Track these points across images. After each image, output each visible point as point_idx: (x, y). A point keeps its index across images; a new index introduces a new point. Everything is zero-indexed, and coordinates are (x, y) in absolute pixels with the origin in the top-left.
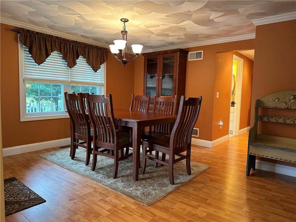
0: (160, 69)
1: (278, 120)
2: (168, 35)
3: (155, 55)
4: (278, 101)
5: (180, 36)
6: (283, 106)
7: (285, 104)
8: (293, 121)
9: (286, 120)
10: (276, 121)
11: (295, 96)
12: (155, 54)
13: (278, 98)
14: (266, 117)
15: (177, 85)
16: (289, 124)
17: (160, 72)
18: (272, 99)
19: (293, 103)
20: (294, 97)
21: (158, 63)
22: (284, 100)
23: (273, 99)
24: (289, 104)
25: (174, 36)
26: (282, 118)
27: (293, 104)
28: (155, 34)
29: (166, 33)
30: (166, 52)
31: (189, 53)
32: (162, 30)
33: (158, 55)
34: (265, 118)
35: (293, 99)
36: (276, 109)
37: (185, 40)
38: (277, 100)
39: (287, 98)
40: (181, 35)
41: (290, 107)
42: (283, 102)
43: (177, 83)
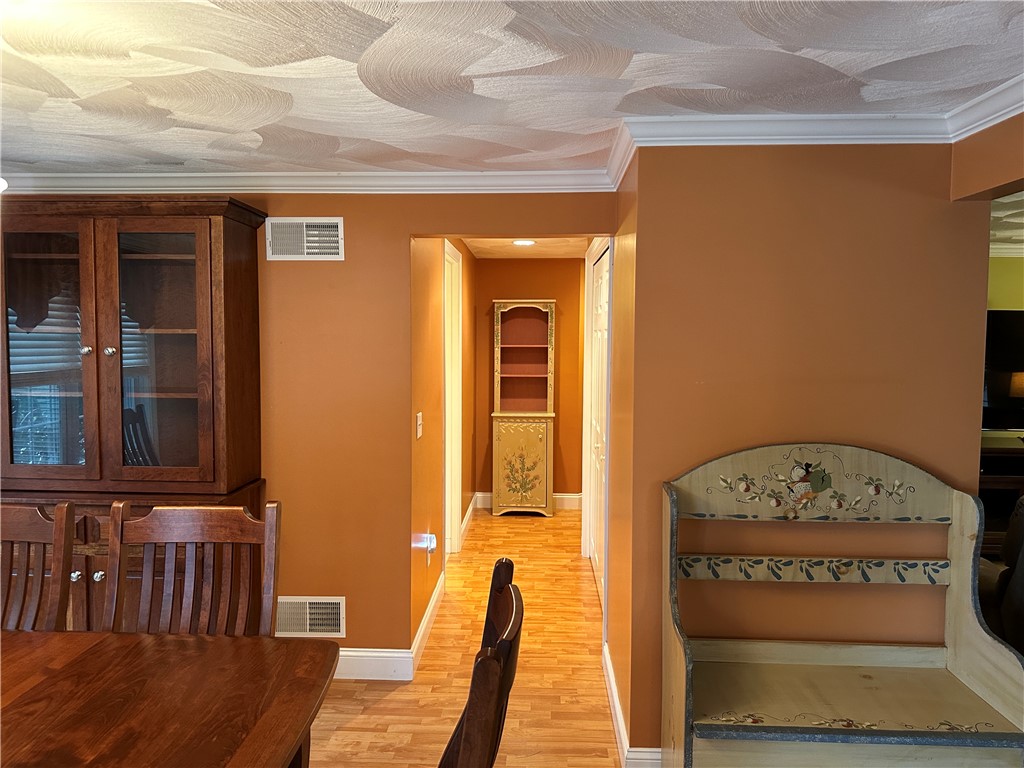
0: (101, 302)
1: (749, 570)
2: (161, 117)
3: (62, 214)
4: (747, 489)
5: (234, 132)
6: (767, 509)
7: (773, 503)
8: (807, 571)
9: (781, 569)
10: (741, 577)
11: (808, 466)
12: (63, 210)
13: (745, 478)
14: (704, 559)
15: (223, 394)
16: (793, 586)
17: (102, 318)
18: (721, 482)
19: (802, 498)
20: (808, 472)
21: (88, 262)
22: (772, 485)
23: (725, 481)
24: (789, 501)
25: (202, 128)
26: (766, 559)
27: (804, 501)
28: (75, 96)
29: (153, 102)
30: (139, 206)
31: (269, 221)
32: (137, 84)
33: (80, 215)
34: (697, 565)
35: (803, 480)
36: (739, 522)
37: (256, 154)
38: (742, 486)
39: (781, 477)
40: (245, 127)
41: (791, 515)
42: (766, 492)
43: (222, 384)
